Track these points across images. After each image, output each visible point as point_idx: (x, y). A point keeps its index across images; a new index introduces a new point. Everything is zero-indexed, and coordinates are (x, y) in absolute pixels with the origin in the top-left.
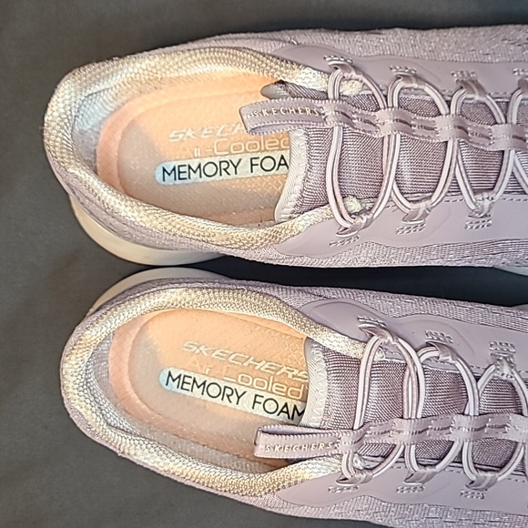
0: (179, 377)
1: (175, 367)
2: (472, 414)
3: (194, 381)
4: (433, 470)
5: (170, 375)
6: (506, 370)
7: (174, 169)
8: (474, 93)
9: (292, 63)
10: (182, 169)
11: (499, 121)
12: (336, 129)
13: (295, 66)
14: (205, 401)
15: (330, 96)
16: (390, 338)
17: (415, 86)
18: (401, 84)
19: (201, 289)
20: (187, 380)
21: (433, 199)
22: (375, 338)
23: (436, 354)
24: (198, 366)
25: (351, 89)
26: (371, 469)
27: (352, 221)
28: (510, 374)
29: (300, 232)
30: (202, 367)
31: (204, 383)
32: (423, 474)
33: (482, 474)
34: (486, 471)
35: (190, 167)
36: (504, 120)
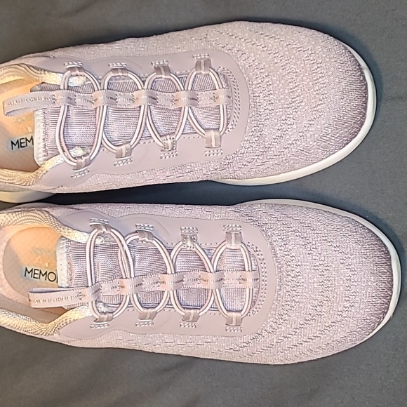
0: (32, 270)
1: (29, 265)
2: (170, 273)
3: (41, 272)
4: (154, 310)
5: (26, 270)
6: (189, 244)
7: (18, 141)
8: (161, 74)
9: (45, 71)
10: (22, 141)
11: (179, 89)
12: (63, 107)
13: (42, 72)
14: (47, 283)
15: (62, 87)
16: (104, 230)
17: (121, 74)
18: (112, 74)
19: (15, 212)
20: (36, 272)
21: (131, 143)
22: (96, 230)
23: (137, 237)
24: (41, 262)
25: (76, 82)
26: (112, 313)
27: (76, 161)
28: (192, 246)
29: (47, 171)
30: (43, 262)
31: (46, 273)
32: (147, 313)
33: (187, 311)
34: (191, 309)
35: (27, 140)
36: (183, 89)
